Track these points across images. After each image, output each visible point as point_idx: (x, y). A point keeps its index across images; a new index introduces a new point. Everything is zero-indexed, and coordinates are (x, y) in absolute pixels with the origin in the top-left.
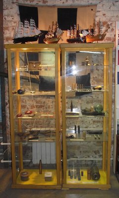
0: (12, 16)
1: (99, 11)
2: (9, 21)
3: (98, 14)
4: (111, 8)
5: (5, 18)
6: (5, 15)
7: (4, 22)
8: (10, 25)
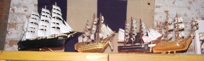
0: (25, 7)
1: (159, 7)
2: (18, 14)
3: (156, 10)
4: (176, 3)
5: (13, 10)
6: (14, 5)
7: (10, 15)
8: (19, 20)
